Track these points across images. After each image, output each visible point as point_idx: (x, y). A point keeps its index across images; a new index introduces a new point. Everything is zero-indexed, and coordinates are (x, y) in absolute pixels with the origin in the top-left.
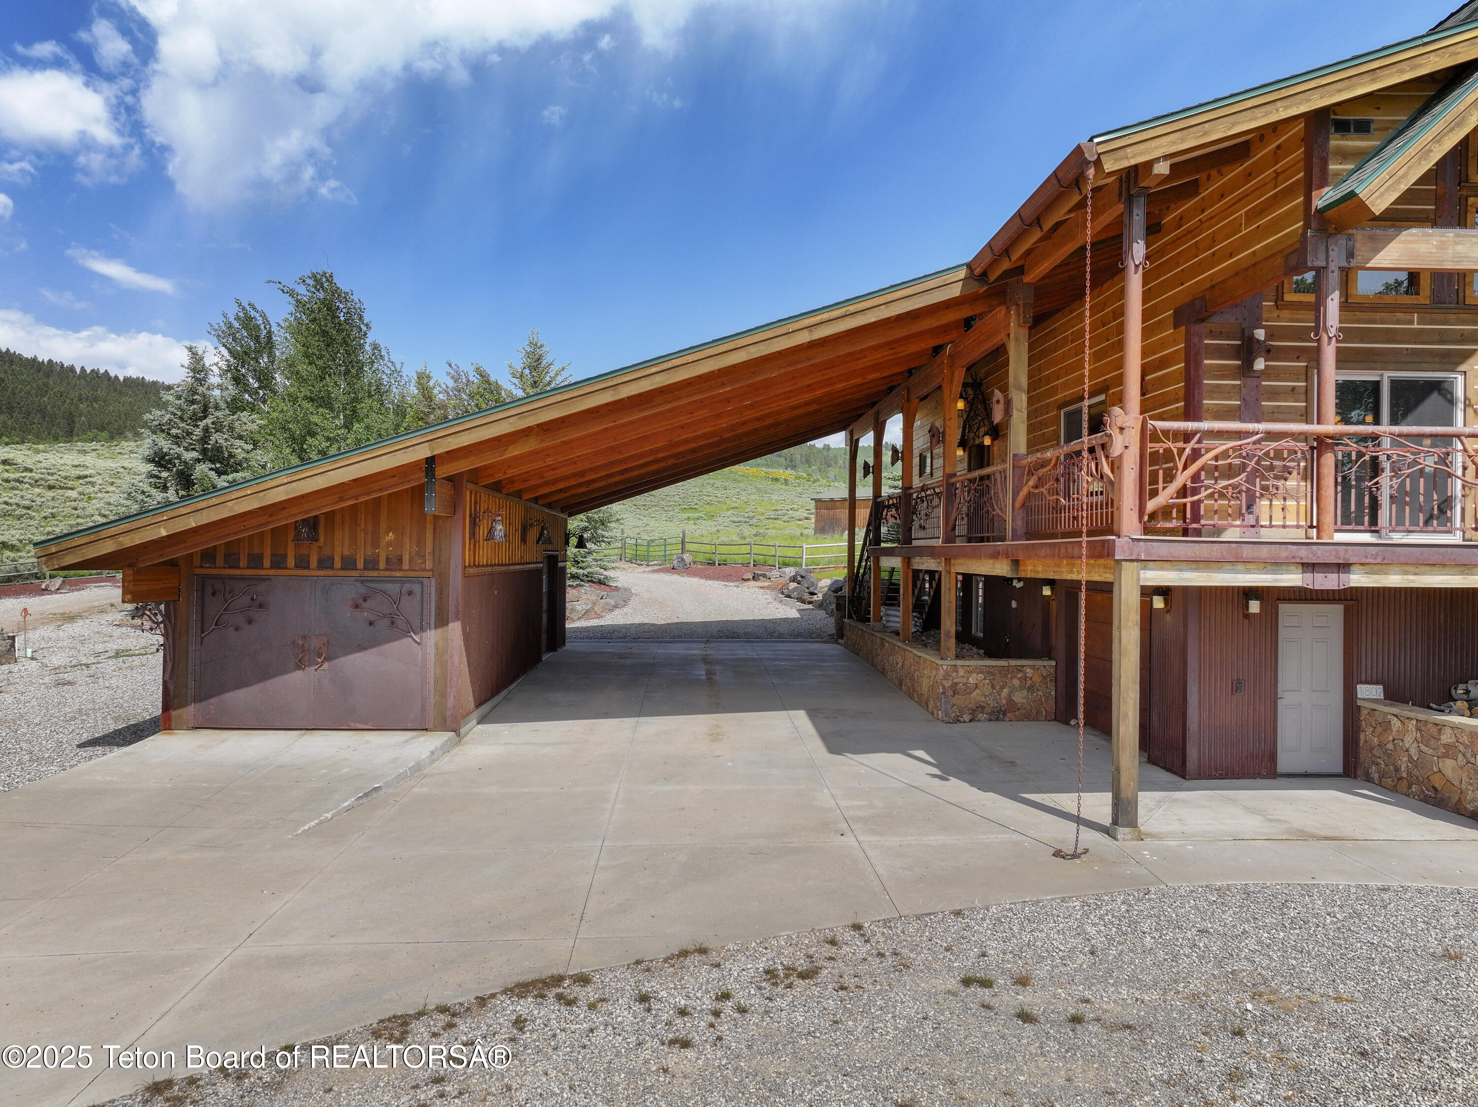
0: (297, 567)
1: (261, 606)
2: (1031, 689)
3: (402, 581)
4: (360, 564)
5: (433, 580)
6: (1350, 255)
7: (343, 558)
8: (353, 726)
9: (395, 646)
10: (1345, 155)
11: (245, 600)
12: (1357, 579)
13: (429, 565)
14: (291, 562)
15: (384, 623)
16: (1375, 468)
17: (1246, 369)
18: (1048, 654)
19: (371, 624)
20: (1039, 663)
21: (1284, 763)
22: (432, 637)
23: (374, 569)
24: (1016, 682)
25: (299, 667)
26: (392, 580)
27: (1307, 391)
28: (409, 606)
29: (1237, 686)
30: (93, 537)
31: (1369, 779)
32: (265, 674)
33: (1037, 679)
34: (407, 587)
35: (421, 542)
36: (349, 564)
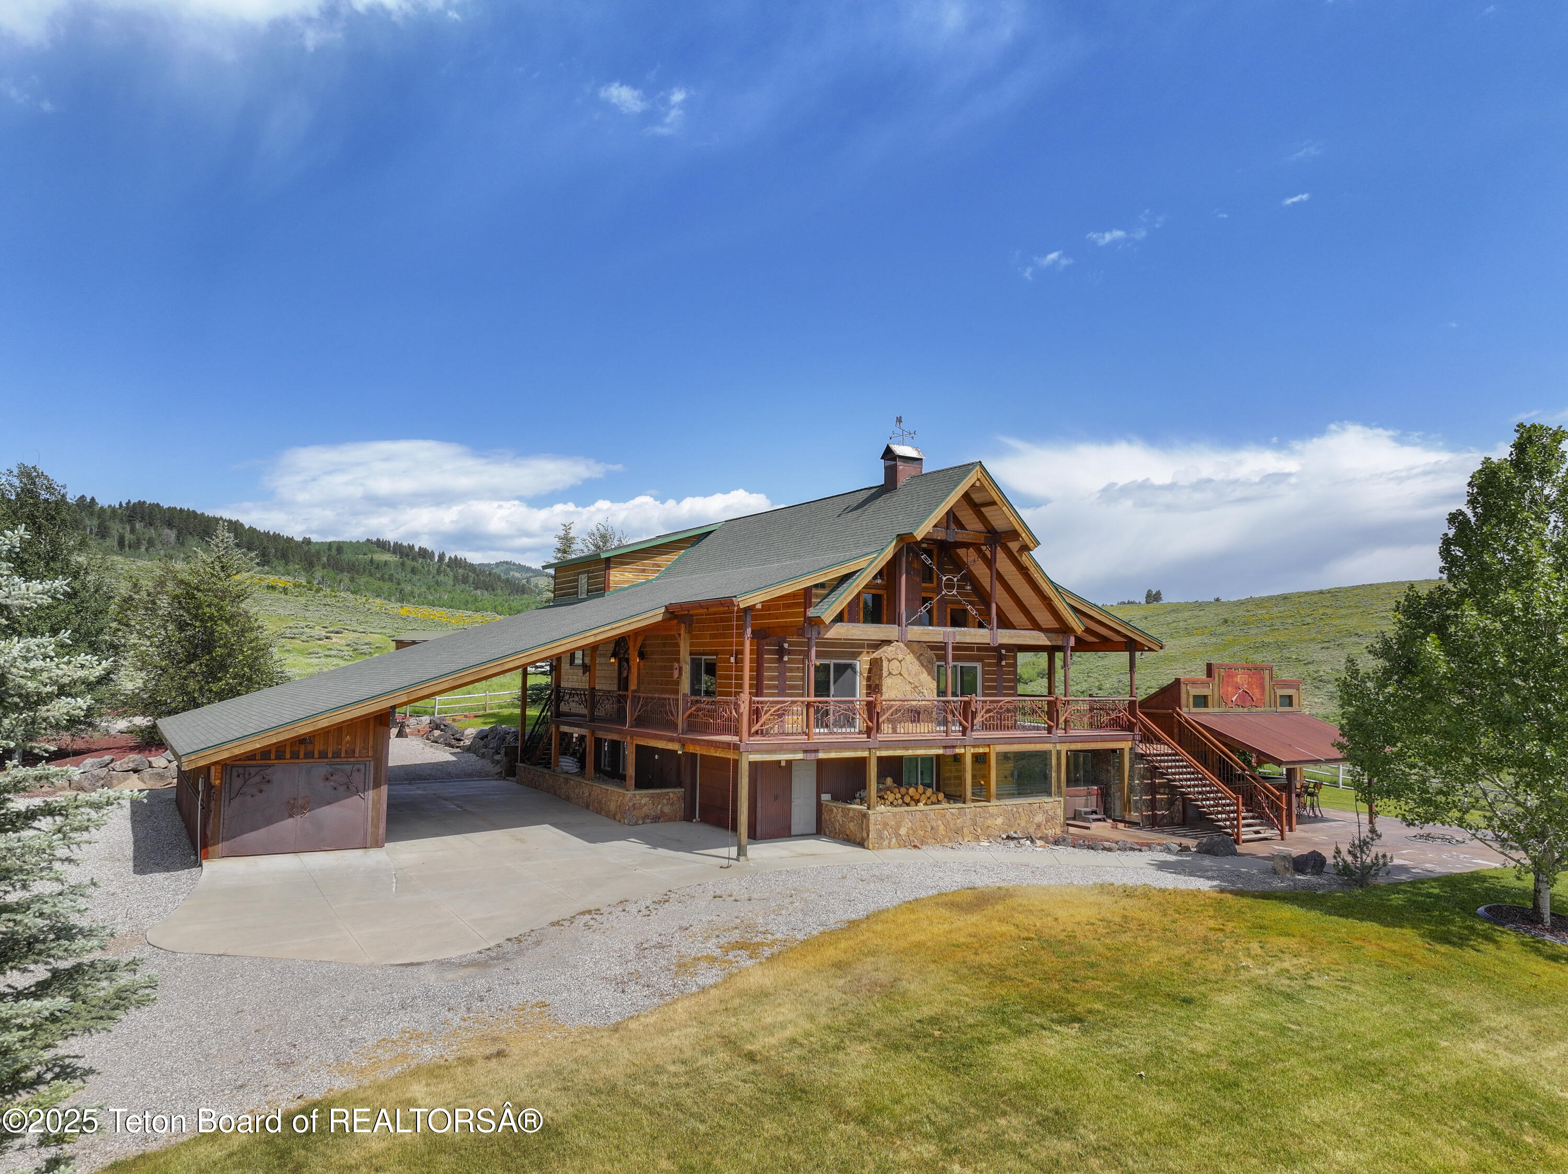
0: (291, 758)
1: (269, 782)
2: (672, 804)
3: (354, 764)
4: (330, 755)
5: (372, 763)
6: (819, 633)
7: (320, 752)
8: (323, 848)
9: (349, 801)
10: (817, 596)
11: (257, 779)
12: (821, 755)
13: (370, 754)
14: (288, 755)
15: (342, 789)
16: (827, 713)
17: (780, 660)
18: (679, 785)
19: (335, 789)
20: (676, 790)
21: (795, 830)
22: (371, 794)
23: (337, 757)
24: (665, 801)
25: (291, 816)
26: (348, 763)
27: (803, 668)
28: (357, 778)
29: (776, 798)
30: (217, 750)
31: (825, 835)
32: (269, 821)
33: (675, 799)
34: (357, 766)
35: (366, 741)
36: (323, 755)
